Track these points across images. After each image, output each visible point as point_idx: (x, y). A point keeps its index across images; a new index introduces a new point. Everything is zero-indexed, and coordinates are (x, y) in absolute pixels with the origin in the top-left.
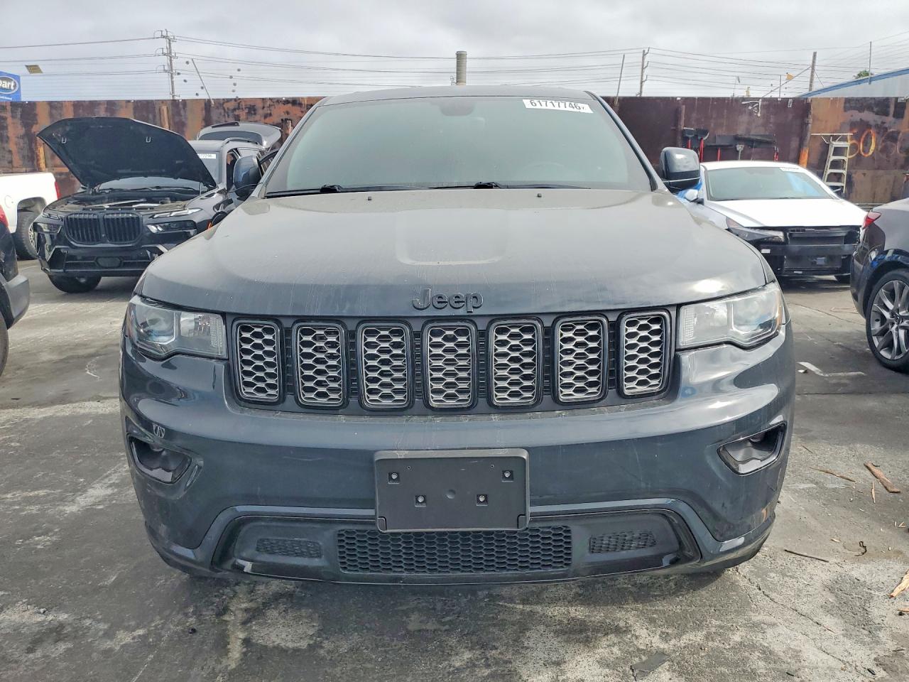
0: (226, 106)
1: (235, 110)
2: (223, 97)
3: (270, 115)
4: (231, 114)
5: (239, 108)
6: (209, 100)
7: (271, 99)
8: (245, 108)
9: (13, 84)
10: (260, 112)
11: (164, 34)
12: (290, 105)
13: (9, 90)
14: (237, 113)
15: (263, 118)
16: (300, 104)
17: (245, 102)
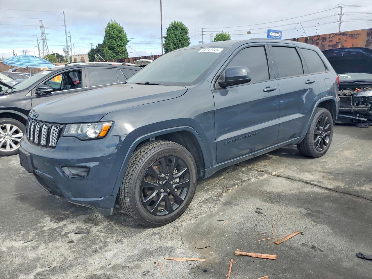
0: (313, 39)
1: (317, 40)
2: (312, 36)
3: (332, 41)
4: (315, 42)
5: (319, 39)
6: (307, 37)
7: (333, 34)
8: (321, 39)
9: (279, 34)
10: (328, 40)
11: (340, 6)
12: (341, 36)
13: (278, 37)
14: (318, 41)
15: (328, 43)
16: (346, 35)
17: (322, 36)
